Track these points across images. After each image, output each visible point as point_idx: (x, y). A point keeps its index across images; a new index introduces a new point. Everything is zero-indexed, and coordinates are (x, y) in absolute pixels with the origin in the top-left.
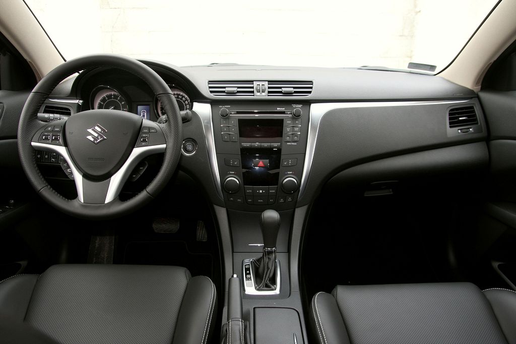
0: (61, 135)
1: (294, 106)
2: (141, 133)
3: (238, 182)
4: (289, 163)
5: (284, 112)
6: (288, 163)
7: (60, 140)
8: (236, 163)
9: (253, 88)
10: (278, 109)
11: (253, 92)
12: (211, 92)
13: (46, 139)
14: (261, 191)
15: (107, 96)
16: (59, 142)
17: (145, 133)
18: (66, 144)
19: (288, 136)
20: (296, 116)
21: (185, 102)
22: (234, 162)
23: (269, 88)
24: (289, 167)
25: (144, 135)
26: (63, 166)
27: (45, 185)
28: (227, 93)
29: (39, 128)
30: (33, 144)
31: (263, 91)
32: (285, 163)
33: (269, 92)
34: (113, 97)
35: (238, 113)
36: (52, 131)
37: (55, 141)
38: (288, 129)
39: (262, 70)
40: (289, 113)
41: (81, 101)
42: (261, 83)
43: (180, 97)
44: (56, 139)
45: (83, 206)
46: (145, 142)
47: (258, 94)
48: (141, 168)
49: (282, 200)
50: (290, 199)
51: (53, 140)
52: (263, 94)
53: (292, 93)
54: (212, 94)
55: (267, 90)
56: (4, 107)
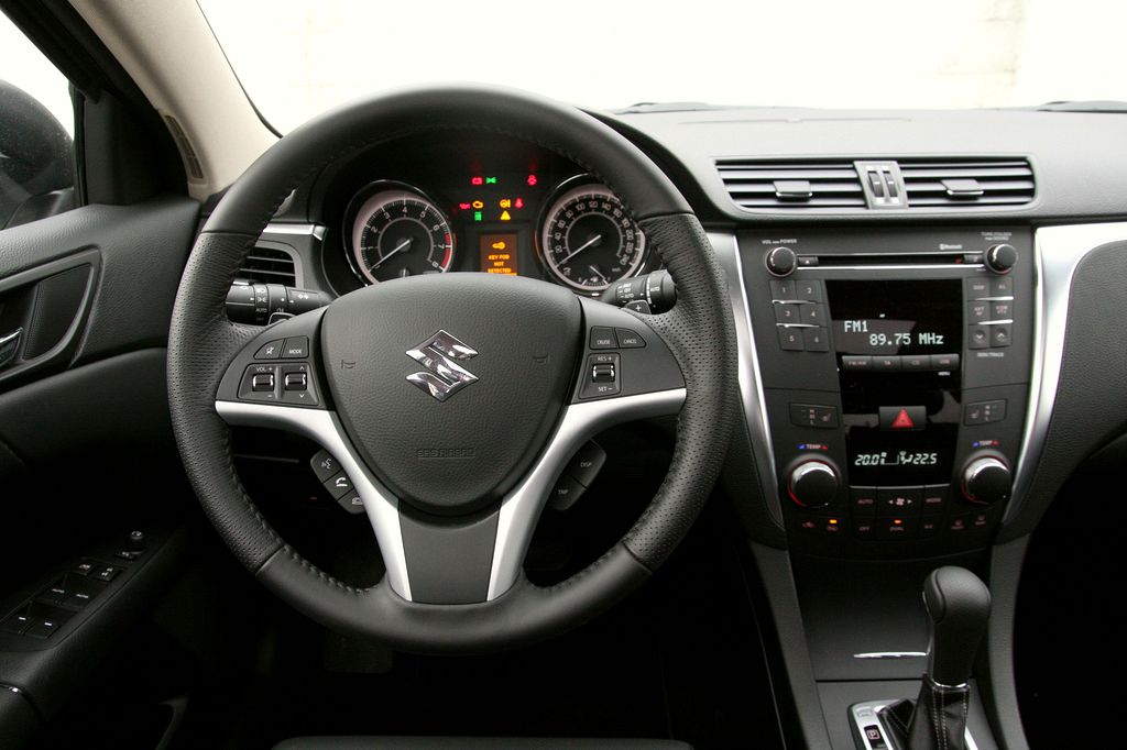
0: (310, 370)
1: (989, 236)
2: (587, 351)
3: (832, 474)
4: (984, 416)
5: (961, 256)
6: (982, 415)
7: (310, 388)
8: (825, 418)
9: (857, 181)
10: (942, 247)
11: (860, 195)
12: (735, 196)
13: (264, 387)
14: (900, 502)
15: (389, 209)
16: (307, 395)
17: (603, 350)
18: (330, 402)
19: (981, 332)
20: (996, 269)
21: (620, 223)
22: (819, 413)
23: (908, 181)
24: (983, 429)
25: (600, 359)
26: (320, 467)
27: (272, 547)
28: (781, 199)
29: (234, 352)
30: (221, 406)
31: (894, 194)
32: (974, 416)
33: (911, 195)
34: (405, 210)
35: (823, 261)
36: (281, 359)
37: (292, 393)
38: (979, 311)
39: (802, 120)
40: (976, 258)
41: (320, 229)
42: (881, 167)
43: (605, 206)
44: (297, 386)
45: (410, 613)
46: (605, 383)
47: (880, 201)
48: (584, 464)
49: (958, 525)
50: (981, 521)
51: (284, 389)
52: (895, 201)
53: (975, 197)
54: (739, 203)
55: (905, 188)
56: (101, 259)
